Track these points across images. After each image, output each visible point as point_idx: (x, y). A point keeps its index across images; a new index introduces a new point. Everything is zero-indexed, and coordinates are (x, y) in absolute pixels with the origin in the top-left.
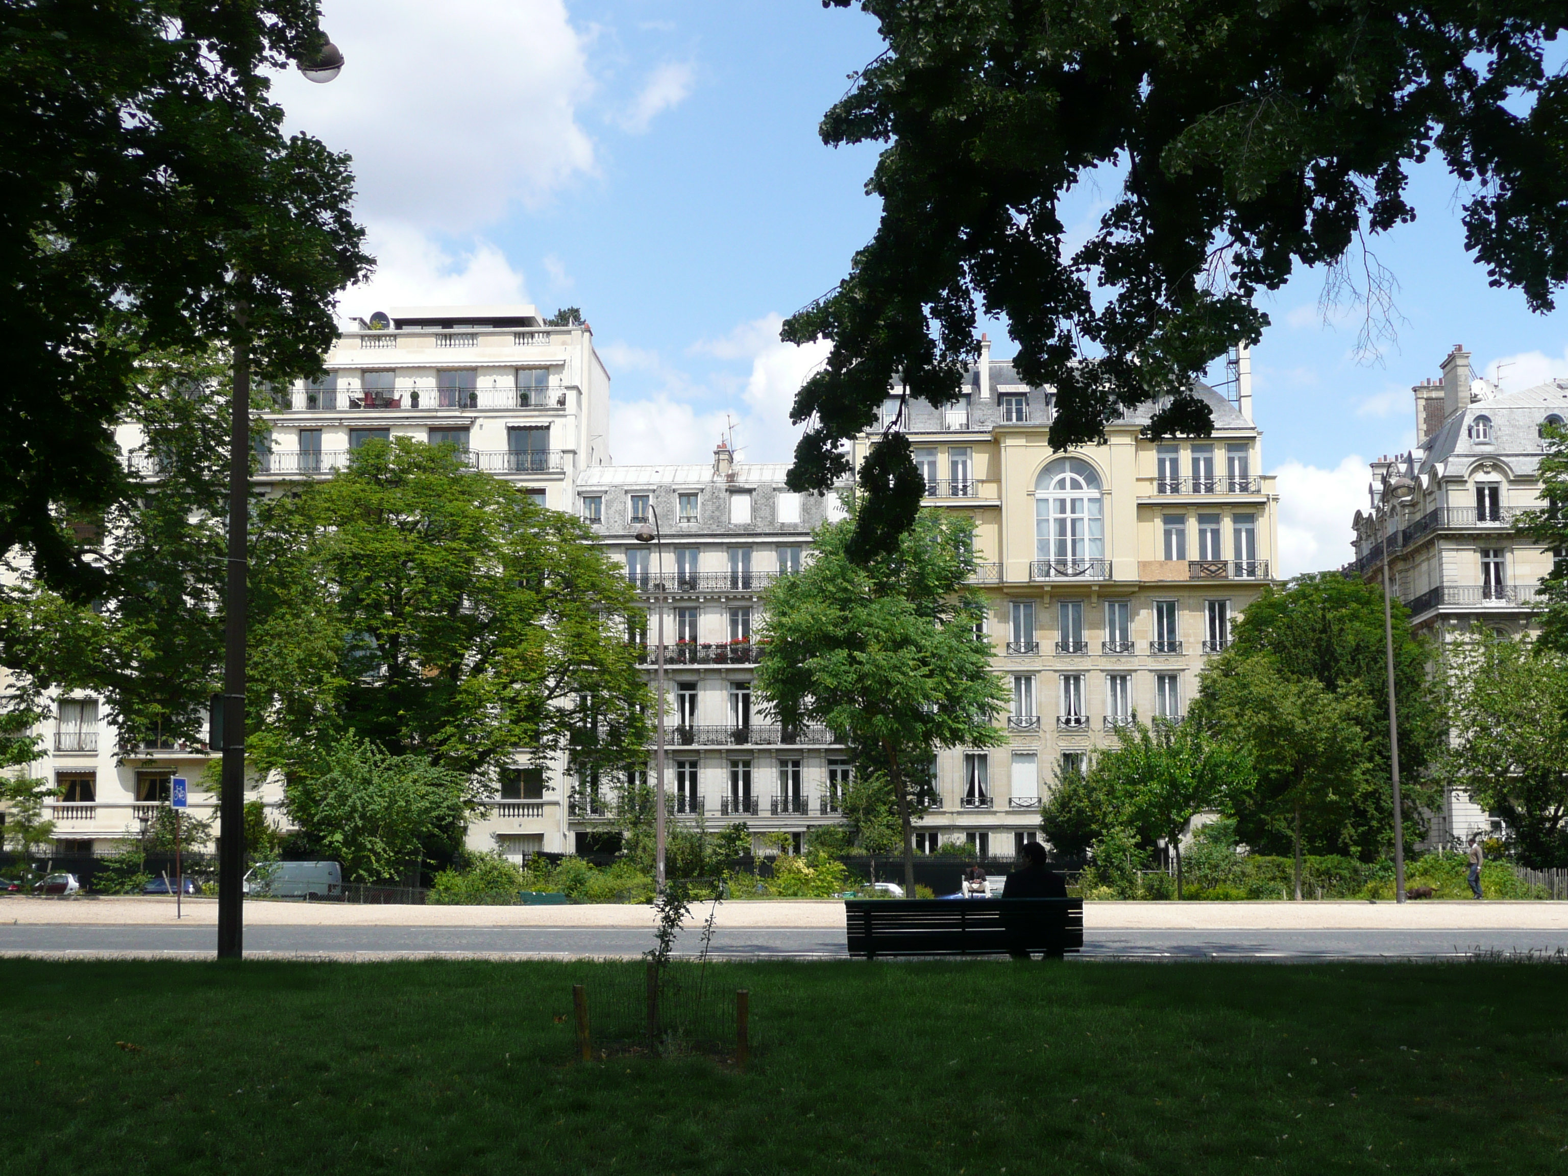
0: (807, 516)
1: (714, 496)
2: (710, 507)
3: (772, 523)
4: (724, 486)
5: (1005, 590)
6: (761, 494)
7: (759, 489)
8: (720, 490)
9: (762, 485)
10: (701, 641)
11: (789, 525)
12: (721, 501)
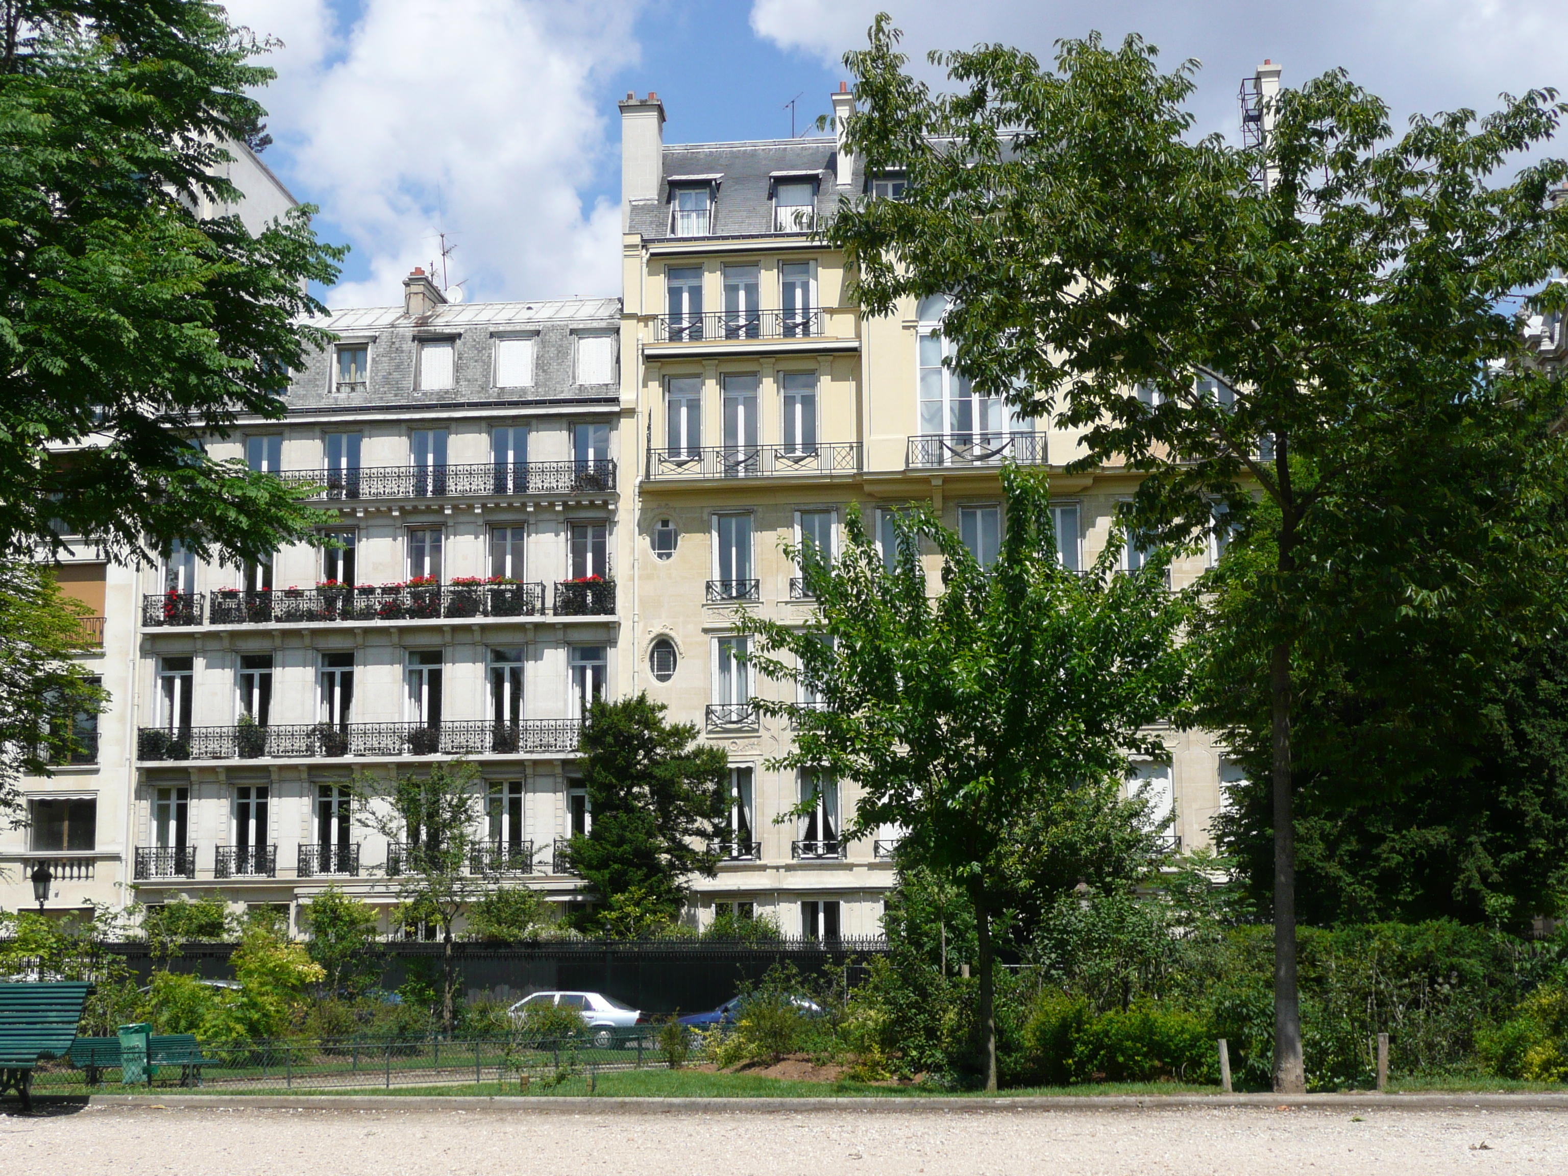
0: (542, 376)
1: (394, 348)
2: (385, 365)
3: (484, 388)
4: (409, 332)
5: (867, 488)
6: (470, 342)
7: (467, 337)
8: (403, 337)
9: (474, 327)
10: (360, 581)
11: (513, 391)
12: (404, 356)
